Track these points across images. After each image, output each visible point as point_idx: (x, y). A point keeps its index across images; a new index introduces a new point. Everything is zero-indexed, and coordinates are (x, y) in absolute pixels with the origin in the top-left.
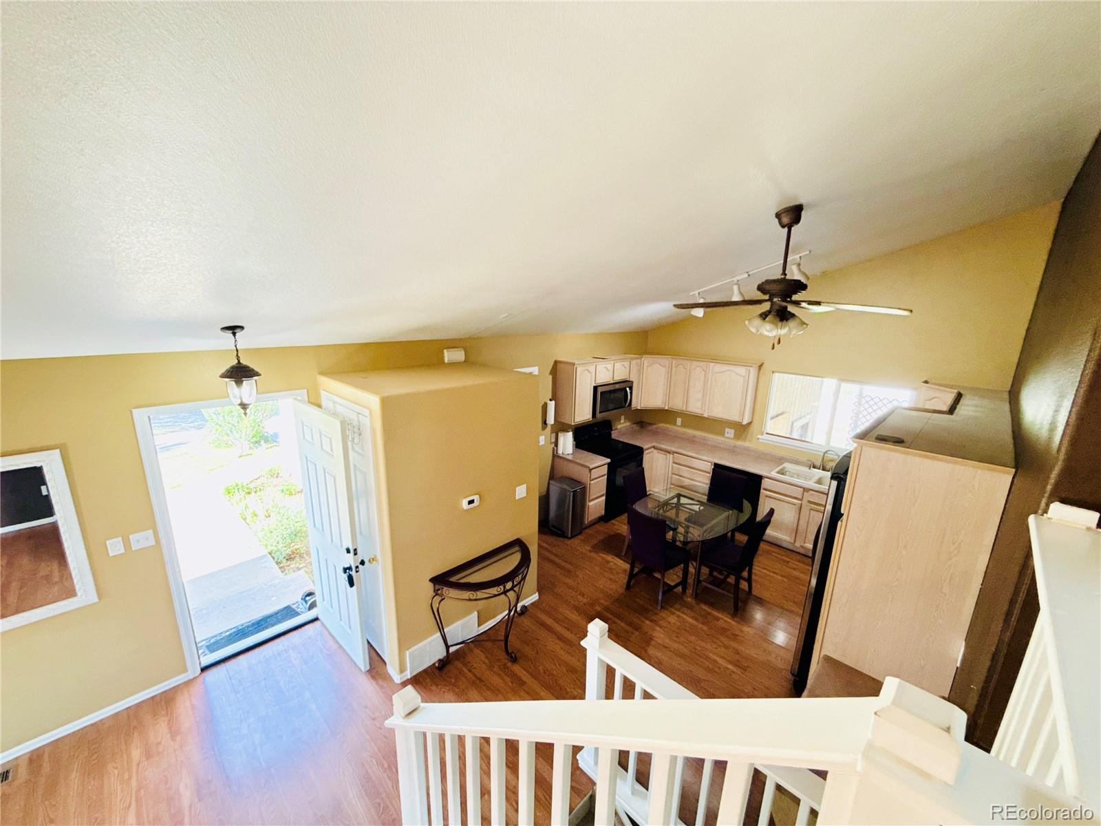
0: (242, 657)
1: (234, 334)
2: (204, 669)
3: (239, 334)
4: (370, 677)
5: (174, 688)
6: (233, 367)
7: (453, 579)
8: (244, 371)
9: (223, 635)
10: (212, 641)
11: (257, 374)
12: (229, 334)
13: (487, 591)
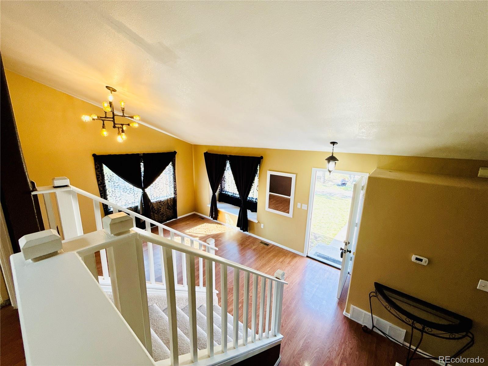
0: (317, 262)
1: (334, 145)
2: (307, 257)
3: (335, 145)
4: (338, 302)
5: (299, 255)
6: (330, 157)
7: (385, 292)
8: (334, 159)
9: (324, 256)
10: (321, 255)
11: (337, 160)
12: (332, 145)
13: (398, 313)
